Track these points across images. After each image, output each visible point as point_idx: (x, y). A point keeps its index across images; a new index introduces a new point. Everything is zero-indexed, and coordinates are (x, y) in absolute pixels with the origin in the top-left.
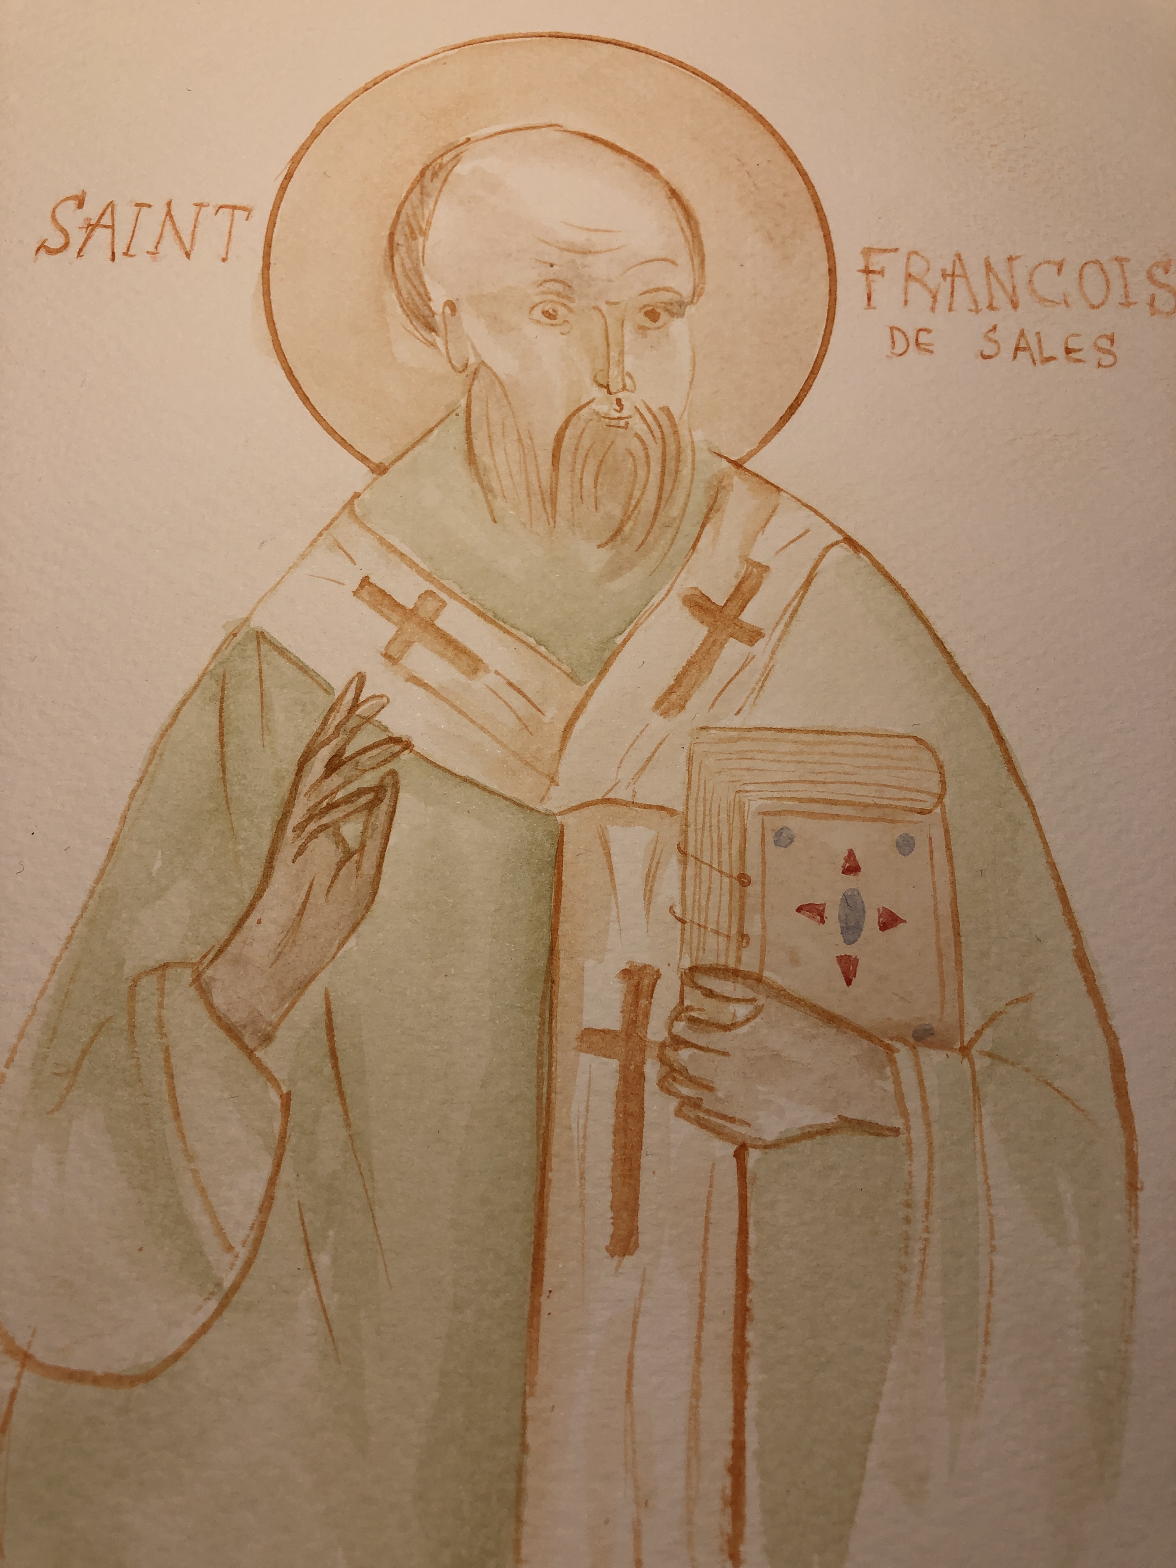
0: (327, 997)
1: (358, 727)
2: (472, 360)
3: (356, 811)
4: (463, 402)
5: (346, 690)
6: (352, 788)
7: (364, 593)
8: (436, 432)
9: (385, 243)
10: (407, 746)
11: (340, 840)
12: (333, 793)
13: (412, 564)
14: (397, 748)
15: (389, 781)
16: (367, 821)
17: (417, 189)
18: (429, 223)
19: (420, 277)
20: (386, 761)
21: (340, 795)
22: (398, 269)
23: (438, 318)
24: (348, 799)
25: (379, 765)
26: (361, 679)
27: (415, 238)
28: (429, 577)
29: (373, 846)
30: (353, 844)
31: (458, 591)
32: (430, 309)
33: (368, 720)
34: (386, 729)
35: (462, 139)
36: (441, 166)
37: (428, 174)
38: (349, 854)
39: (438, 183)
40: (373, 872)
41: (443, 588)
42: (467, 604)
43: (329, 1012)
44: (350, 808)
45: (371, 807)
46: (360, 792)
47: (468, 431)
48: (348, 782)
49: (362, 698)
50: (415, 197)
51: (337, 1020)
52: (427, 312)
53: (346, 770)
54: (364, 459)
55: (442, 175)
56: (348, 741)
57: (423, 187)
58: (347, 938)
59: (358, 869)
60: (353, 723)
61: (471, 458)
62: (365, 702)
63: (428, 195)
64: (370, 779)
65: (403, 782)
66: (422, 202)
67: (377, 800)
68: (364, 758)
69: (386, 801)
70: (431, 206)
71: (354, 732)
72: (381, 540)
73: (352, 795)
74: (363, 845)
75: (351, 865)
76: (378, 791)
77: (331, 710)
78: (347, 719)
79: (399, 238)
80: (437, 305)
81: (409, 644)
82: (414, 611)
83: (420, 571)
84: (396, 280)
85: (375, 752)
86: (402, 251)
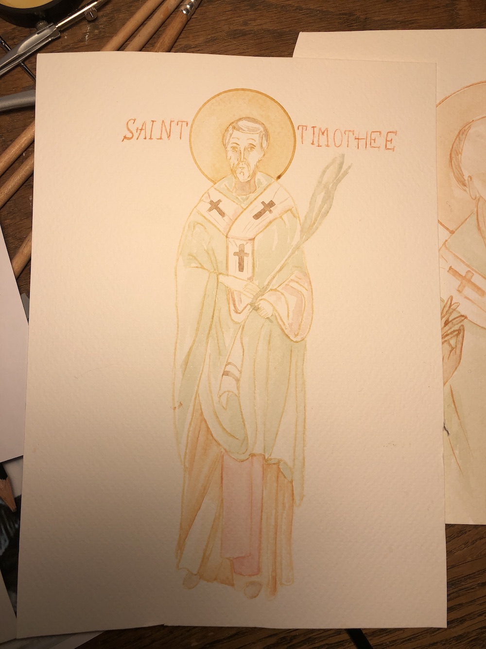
0: (451, 387)
1: (452, 312)
2: (478, 195)
3: (454, 336)
4: (476, 210)
5: (448, 301)
6: (452, 330)
7: (450, 271)
8: (468, 220)
9: (448, 157)
10: (466, 318)
11: (450, 345)
12: (447, 331)
13: (463, 262)
14: (463, 318)
15: (462, 328)
16: (457, 339)
17: (458, 139)
18: (462, 150)
19: (460, 168)
20: (461, 322)
21: (449, 332)
22: (453, 166)
23: (466, 182)
24: (451, 333)
25: (458, 323)
26: (452, 298)
27: (458, 155)
28: (468, 266)
29: (459, 346)
30: (454, 346)
31: (477, 270)
32: (464, 179)
33: (454, 310)
34: (459, 313)
35: (471, 121)
36: (465, 130)
37: (461, 133)
38: (453, 349)
39: (464, 136)
40: (459, 354)
41: (473, 269)
42: (480, 275)
43: (452, 391)
44: (452, 335)
45: (457, 335)
46: (454, 331)
47: (478, 219)
48: (451, 328)
49: (452, 304)
50: (457, 141)
51: (454, 393)
52: (463, 180)
53: (450, 324)
54: (447, 229)
55: (465, 133)
56: (450, 316)
57: (459, 138)
58: (454, 371)
59: (455, 353)
60: (451, 310)
61: (479, 228)
62: (453, 304)
63: (462, 141)
64: (457, 327)
65: (465, 328)
66: (459, 143)
67: (459, 333)
68: (454, 321)
69: (461, 334)
70: (463, 144)
71: (451, 313)
72: (454, 254)
73: (452, 332)
74: (456, 346)
75: (453, 351)
76: (459, 331)
77: (444, 307)
78: (449, 309)
79: (453, 155)
80: (466, 178)
81: (464, 287)
82: (465, 276)
83: (466, 265)
84: (453, 169)
85: (457, 319)
86: (454, 159)
